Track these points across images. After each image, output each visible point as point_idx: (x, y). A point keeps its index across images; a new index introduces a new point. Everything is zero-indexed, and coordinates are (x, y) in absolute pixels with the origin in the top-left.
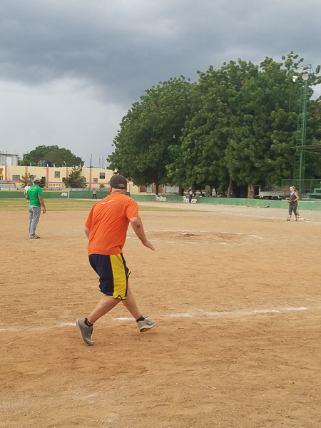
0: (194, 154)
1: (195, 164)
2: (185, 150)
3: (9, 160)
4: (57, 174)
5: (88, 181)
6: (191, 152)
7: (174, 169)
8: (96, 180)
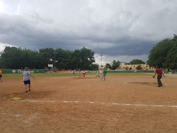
0: (171, 59)
1: (171, 62)
2: (168, 58)
3: (123, 63)
4: (134, 67)
5: (143, 68)
6: (170, 59)
7: (165, 64)
8: (145, 68)
